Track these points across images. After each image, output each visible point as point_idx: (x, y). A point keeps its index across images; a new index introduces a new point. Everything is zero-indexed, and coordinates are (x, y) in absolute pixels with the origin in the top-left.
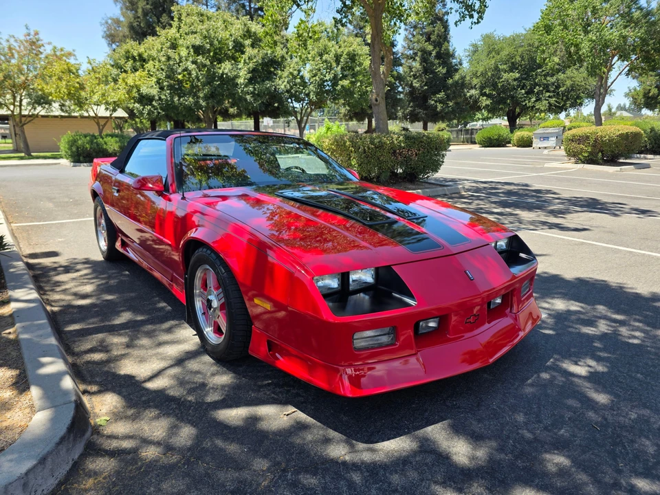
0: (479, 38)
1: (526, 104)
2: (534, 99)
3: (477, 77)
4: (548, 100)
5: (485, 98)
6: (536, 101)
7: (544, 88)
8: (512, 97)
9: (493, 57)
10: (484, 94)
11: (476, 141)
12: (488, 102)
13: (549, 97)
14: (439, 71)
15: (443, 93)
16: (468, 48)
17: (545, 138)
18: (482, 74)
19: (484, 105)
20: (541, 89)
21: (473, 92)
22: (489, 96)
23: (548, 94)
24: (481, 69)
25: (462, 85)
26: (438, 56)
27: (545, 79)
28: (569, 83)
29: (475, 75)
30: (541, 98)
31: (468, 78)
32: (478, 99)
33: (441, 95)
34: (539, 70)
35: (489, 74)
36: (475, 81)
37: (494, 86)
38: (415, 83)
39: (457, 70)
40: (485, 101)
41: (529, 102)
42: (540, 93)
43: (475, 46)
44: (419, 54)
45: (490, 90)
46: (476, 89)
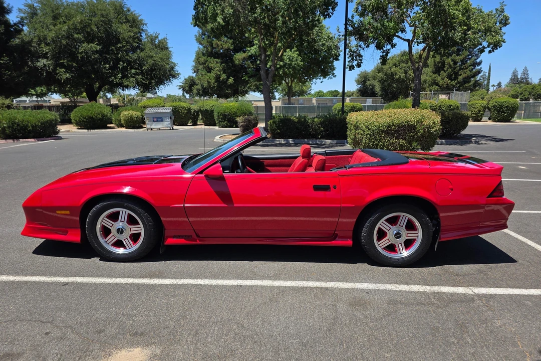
1: (113, 80)
2: (120, 75)
3: (47, 44)
4: (134, 77)
5: (63, 70)
6: (123, 77)
7: (128, 65)
8: (96, 72)
10: (62, 66)
11: (72, 120)
12: (69, 75)
13: (136, 74)
15: (6, 58)
16: (22, 7)
17: (159, 119)
18: (53, 41)
19: (64, 78)
20: (125, 65)
22: (68, 69)
23: (133, 71)
27: (127, 55)
28: (150, 61)
29: (43, 41)
30: (127, 75)
31: (33, 44)
32: (54, 70)
33: (5, 60)
34: (119, 45)
35: (63, 42)
36: (46, 49)
37: (73, 56)
39: (18, 32)
40: (64, 75)
41: (116, 78)
42: (124, 70)
43: (31, 7)
45: (68, 61)
46: (47, 58)
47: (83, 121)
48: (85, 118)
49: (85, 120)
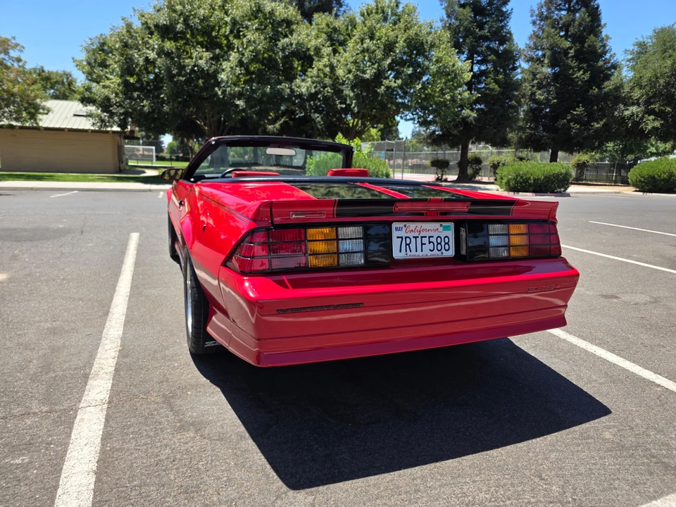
0: (651, 33)
3: (641, 87)
5: (652, 117)
9: (670, 57)
10: (650, 112)
11: (630, 181)
12: (657, 124)
14: (577, 77)
15: (582, 109)
16: (631, 48)
18: (650, 82)
19: (649, 127)
21: (634, 109)
22: (659, 115)
24: (648, 74)
25: (617, 97)
26: (579, 56)
29: (638, 84)
31: (627, 89)
32: (642, 119)
33: (579, 110)
35: (662, 81)
36: (637, 94)
37: (669, 99)
38: (540, 95)
39: (607, 77)
40: (651, 123)
43: (642, 45)
44: (548, 53)
45: (661, 106)
46: (638, 104)
47: (640, 181)
48: (644, 177)
49: (642, 179)
